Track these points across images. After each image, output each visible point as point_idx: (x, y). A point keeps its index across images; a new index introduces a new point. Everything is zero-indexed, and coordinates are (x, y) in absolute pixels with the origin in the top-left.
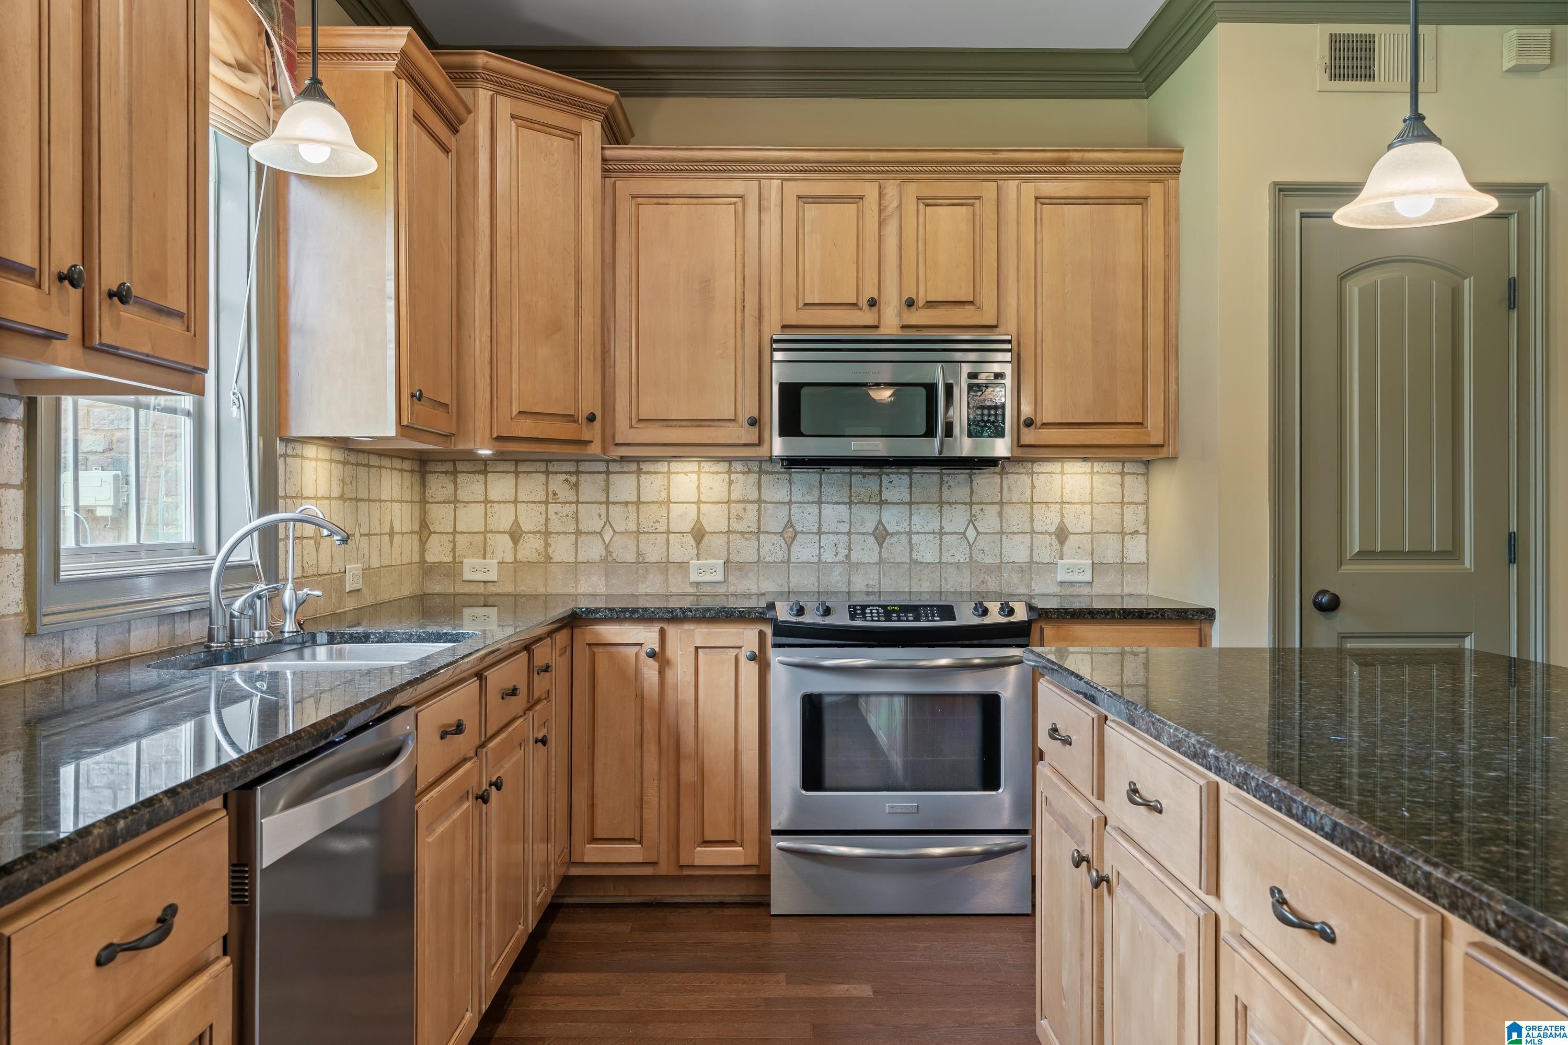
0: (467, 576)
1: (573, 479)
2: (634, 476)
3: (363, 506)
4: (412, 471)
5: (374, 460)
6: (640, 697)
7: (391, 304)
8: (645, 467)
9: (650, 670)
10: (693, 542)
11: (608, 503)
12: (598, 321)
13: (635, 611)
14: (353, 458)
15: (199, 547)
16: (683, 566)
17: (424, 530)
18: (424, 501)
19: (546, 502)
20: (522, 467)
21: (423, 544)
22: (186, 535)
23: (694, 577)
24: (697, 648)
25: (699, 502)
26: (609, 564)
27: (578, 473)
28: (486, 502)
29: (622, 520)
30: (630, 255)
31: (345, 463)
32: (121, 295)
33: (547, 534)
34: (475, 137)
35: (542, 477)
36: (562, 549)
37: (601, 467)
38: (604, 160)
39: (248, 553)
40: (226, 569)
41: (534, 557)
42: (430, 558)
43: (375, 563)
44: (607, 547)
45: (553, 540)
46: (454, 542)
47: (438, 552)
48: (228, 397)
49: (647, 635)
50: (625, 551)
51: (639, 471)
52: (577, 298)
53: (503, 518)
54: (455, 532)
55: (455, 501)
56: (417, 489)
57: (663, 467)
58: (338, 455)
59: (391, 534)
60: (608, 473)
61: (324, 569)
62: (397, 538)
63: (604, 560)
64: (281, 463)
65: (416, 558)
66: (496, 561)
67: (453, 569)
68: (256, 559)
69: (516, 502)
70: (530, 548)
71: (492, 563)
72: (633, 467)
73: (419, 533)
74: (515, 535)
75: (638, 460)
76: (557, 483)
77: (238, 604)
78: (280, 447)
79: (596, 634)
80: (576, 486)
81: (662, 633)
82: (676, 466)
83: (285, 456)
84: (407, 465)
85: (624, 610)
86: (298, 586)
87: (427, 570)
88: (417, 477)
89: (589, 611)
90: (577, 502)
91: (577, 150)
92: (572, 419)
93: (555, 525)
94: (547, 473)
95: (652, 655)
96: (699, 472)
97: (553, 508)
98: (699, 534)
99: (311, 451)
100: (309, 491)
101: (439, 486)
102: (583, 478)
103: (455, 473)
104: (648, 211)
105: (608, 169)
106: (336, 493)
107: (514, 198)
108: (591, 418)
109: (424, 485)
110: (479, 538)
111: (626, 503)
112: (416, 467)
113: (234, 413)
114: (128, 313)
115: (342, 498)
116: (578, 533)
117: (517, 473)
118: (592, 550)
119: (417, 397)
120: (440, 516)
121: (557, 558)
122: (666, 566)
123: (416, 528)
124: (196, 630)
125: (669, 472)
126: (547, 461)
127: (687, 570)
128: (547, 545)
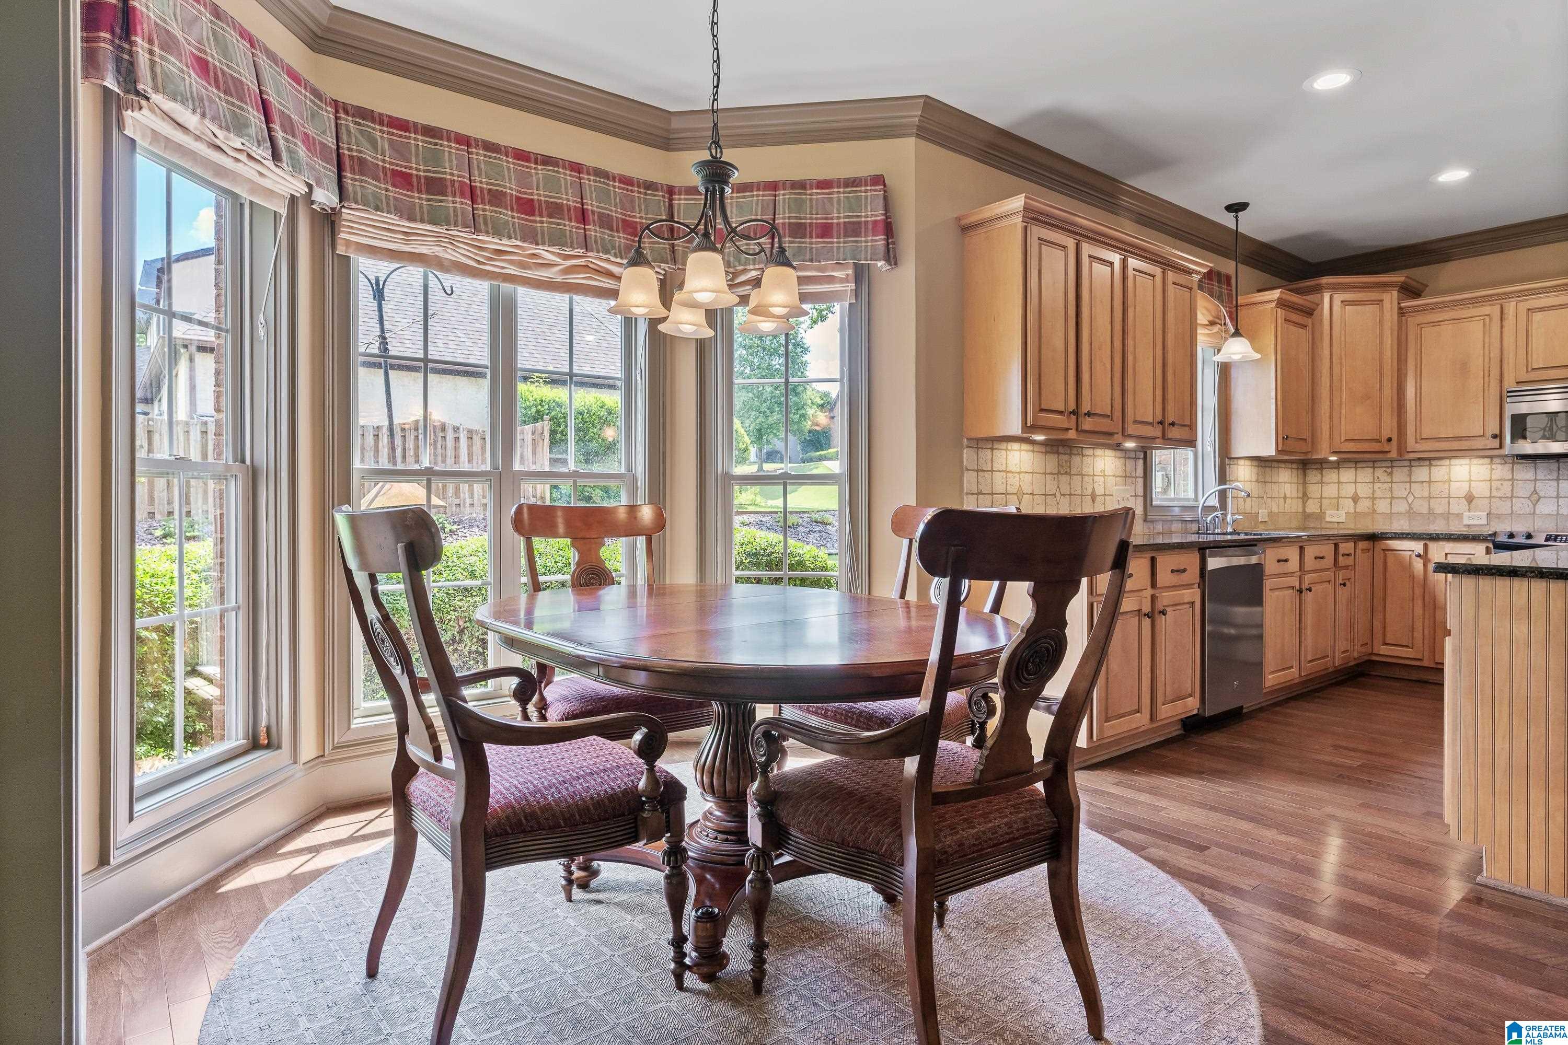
0: (1328, 519)
1: (1389, 470)
2: (1427, 468)
3: (1269, 485)
4: (1298, 469)
5: (1275, 464)
6: (1412, 577)
7: (1274, 401)
8: (1434, 463)
9: (1418, 565)
10: (1466, 503)
11: (1410, 482)
12: (1395, 391)
13: (1409, 534)
14: (1263, 464)
15: (1196, 499)
16: (1459, 516)
17: (1305, 497)
18: (1305, 483)
19: (1373, 483)
20: (1358, 465)
21: (1304, 503)
22: (1191, 494)
23: (1466, 522)
24: (1446, 554)
25: (1470, 481)
26: (1411, 514)
27: (1392, 467)
28: (1339, 482)
29: (1418, 490)
30: (1417, 354)
31: (1258, 466)
32: (1173, 424)
33: (1374, 498)
34: (1322, 315)
35: (1371, 470)
36: (1382, 506)
37: (1407, 463)
38: (1400, 308)
39: (1214, 501)
40: (1204, 507)
41: (1367, 510)
42: (1308, 510)
43: (1275, 510)
44: (1410, 505)
45: (1376, 502)
46: (1321, 502)
47: (1312, 507)
48: (1207, 443)
49: (1418, 547)
50: (1421, 507)
51: (1430, 465)
52: (1381, 381)
53: (1349, 490)
54: (1321, 498)
55: (1322, 483)
56: (1301, 476)
57: (1447, 462)
58: (1255, 463)
59: (1285, 498)
60: (1411, 466)
61: (1248, 510)
62: (1288, 501)
63: (1408, 512)
64: (1227, 467)
65: (1300, 510)
66: (1343, 512)
67: (1320, 516)
68: (1217, 505)
69: (1355, 482)
70: (1364, 506)
71: (1342, 513)
72: (1427, 463)
73: (1302, 498)
74: (1355, 499)
75: (1430, 459)
76: (1379, 473)
77: (1209, 519)
78: (1227, 461)
79: (1388, 545)
80: (1391, 474)
81: (1426, 546)
82: (1453, 462)
83: (1230, 464)
84: (1294, 466)
85: (1403, 534)
86: (1233, 514)
87: (1306, 516)
88: (1301, 471)
89: (1382, 533)
90: (1392, 482)
91: (1381, 309)
92: (1378, 441)
93: (1378, 494)
94: (1374, 467)
95: (1419, 556)
96: (1470, 465)
97: (1377, 486)
98: (1470, 498)
99: (1241, 462)
100: (1241, 478)
101: (1313, 476)
102: (1395, 469)
103: (1322, 469)
104: (1427, 331)
105: (1402, 312)
106: (1254, 478)
107: (1343, 339)
108: (1390, 440)
109: (1305, 475)
110: (1335, 501)
111: (1422, 482)
112: (1301, 466)
113: (1209, 449)
114: (1174, 429)
115: (1257, 481)
116: (1392, 498)
117: (1356, 468)
118: (1401, 507)
119: (1285, 438)
120: (1314, 490)
121: (1379, 511)
122: (1447, 516)
123: (1300, 495)
124: (1194, 527)
125: (1450, 465)
126: (1374, 462)
127: (1462, 518)
128: (1373, 504)
